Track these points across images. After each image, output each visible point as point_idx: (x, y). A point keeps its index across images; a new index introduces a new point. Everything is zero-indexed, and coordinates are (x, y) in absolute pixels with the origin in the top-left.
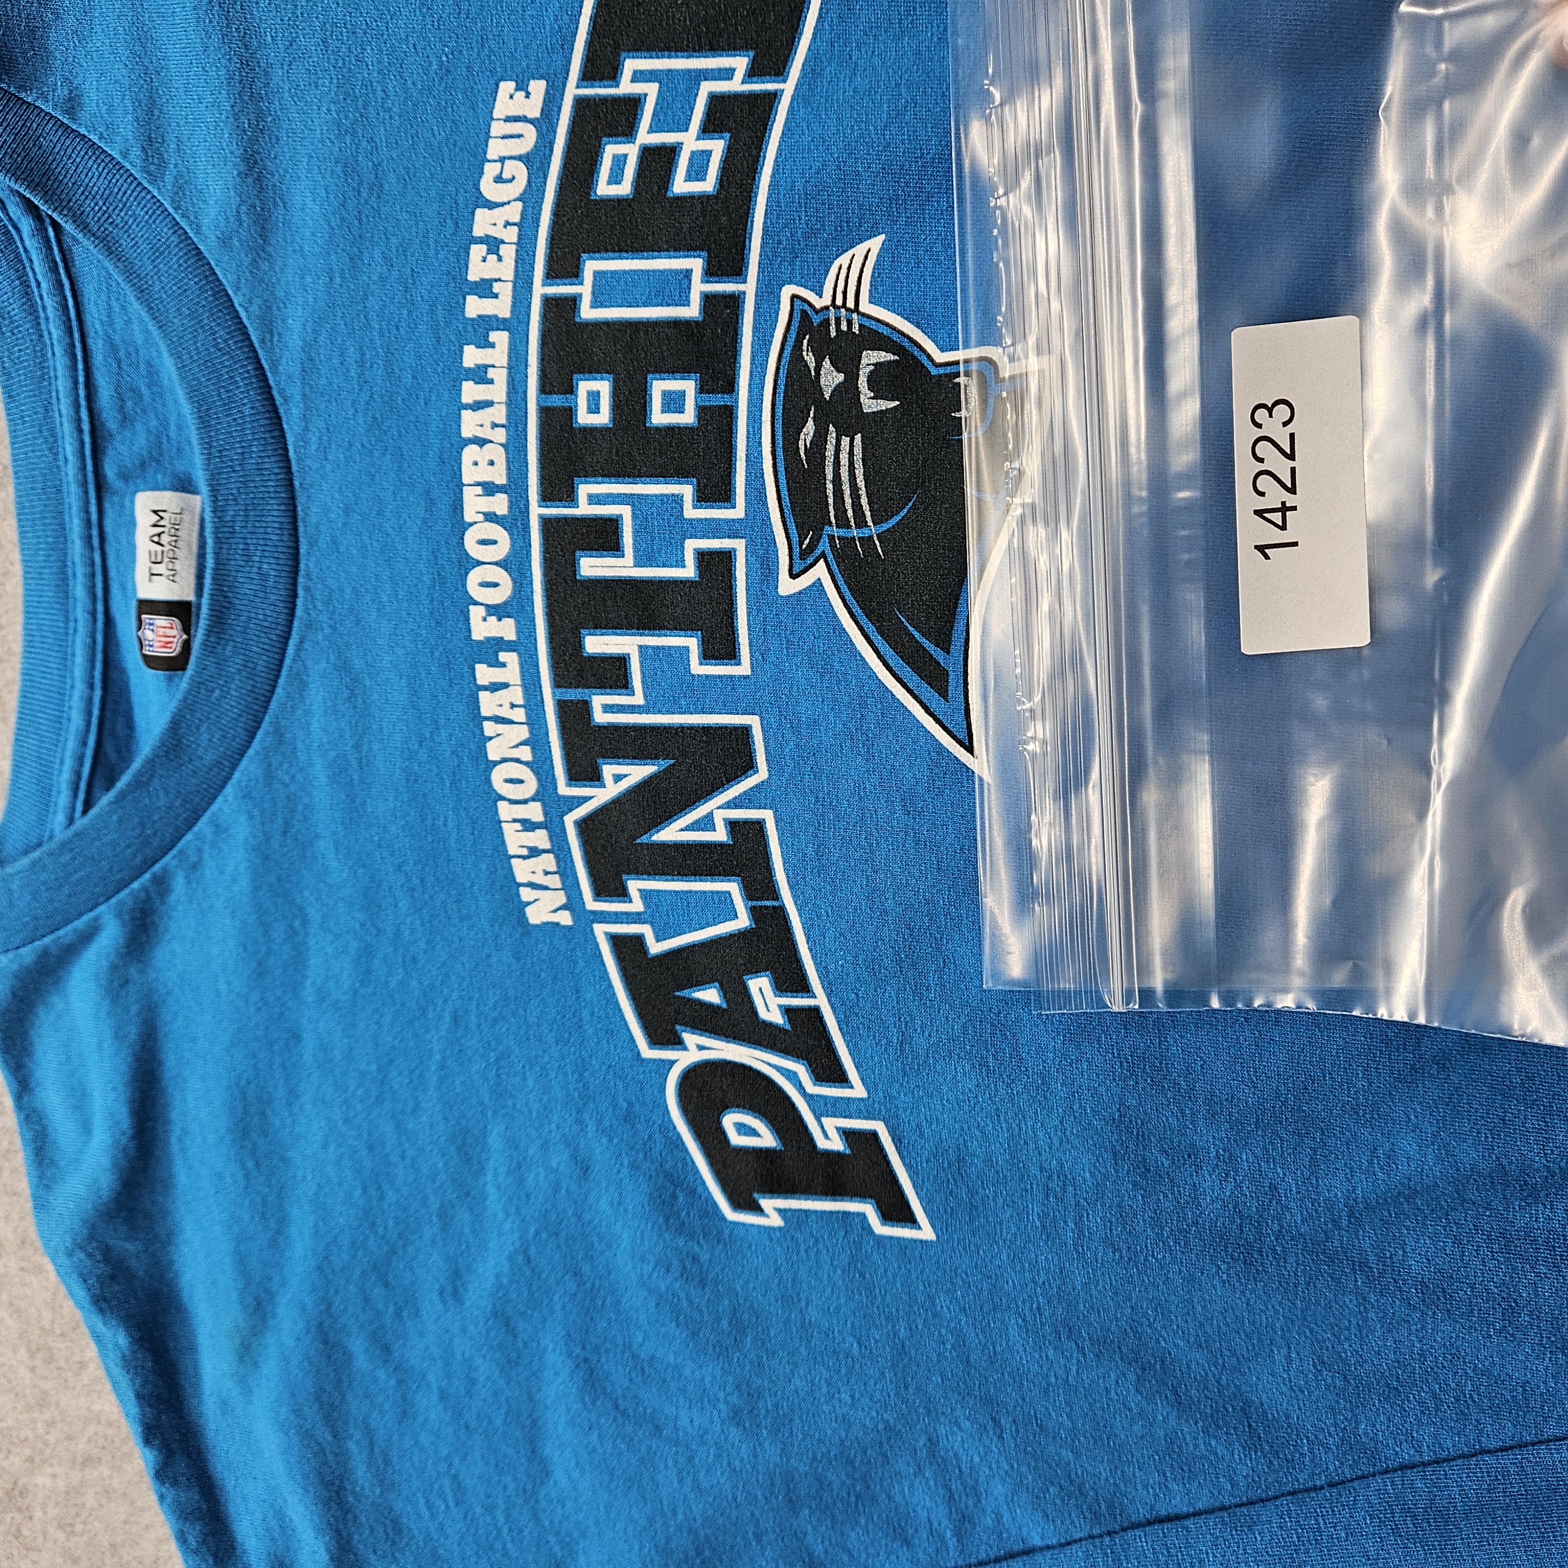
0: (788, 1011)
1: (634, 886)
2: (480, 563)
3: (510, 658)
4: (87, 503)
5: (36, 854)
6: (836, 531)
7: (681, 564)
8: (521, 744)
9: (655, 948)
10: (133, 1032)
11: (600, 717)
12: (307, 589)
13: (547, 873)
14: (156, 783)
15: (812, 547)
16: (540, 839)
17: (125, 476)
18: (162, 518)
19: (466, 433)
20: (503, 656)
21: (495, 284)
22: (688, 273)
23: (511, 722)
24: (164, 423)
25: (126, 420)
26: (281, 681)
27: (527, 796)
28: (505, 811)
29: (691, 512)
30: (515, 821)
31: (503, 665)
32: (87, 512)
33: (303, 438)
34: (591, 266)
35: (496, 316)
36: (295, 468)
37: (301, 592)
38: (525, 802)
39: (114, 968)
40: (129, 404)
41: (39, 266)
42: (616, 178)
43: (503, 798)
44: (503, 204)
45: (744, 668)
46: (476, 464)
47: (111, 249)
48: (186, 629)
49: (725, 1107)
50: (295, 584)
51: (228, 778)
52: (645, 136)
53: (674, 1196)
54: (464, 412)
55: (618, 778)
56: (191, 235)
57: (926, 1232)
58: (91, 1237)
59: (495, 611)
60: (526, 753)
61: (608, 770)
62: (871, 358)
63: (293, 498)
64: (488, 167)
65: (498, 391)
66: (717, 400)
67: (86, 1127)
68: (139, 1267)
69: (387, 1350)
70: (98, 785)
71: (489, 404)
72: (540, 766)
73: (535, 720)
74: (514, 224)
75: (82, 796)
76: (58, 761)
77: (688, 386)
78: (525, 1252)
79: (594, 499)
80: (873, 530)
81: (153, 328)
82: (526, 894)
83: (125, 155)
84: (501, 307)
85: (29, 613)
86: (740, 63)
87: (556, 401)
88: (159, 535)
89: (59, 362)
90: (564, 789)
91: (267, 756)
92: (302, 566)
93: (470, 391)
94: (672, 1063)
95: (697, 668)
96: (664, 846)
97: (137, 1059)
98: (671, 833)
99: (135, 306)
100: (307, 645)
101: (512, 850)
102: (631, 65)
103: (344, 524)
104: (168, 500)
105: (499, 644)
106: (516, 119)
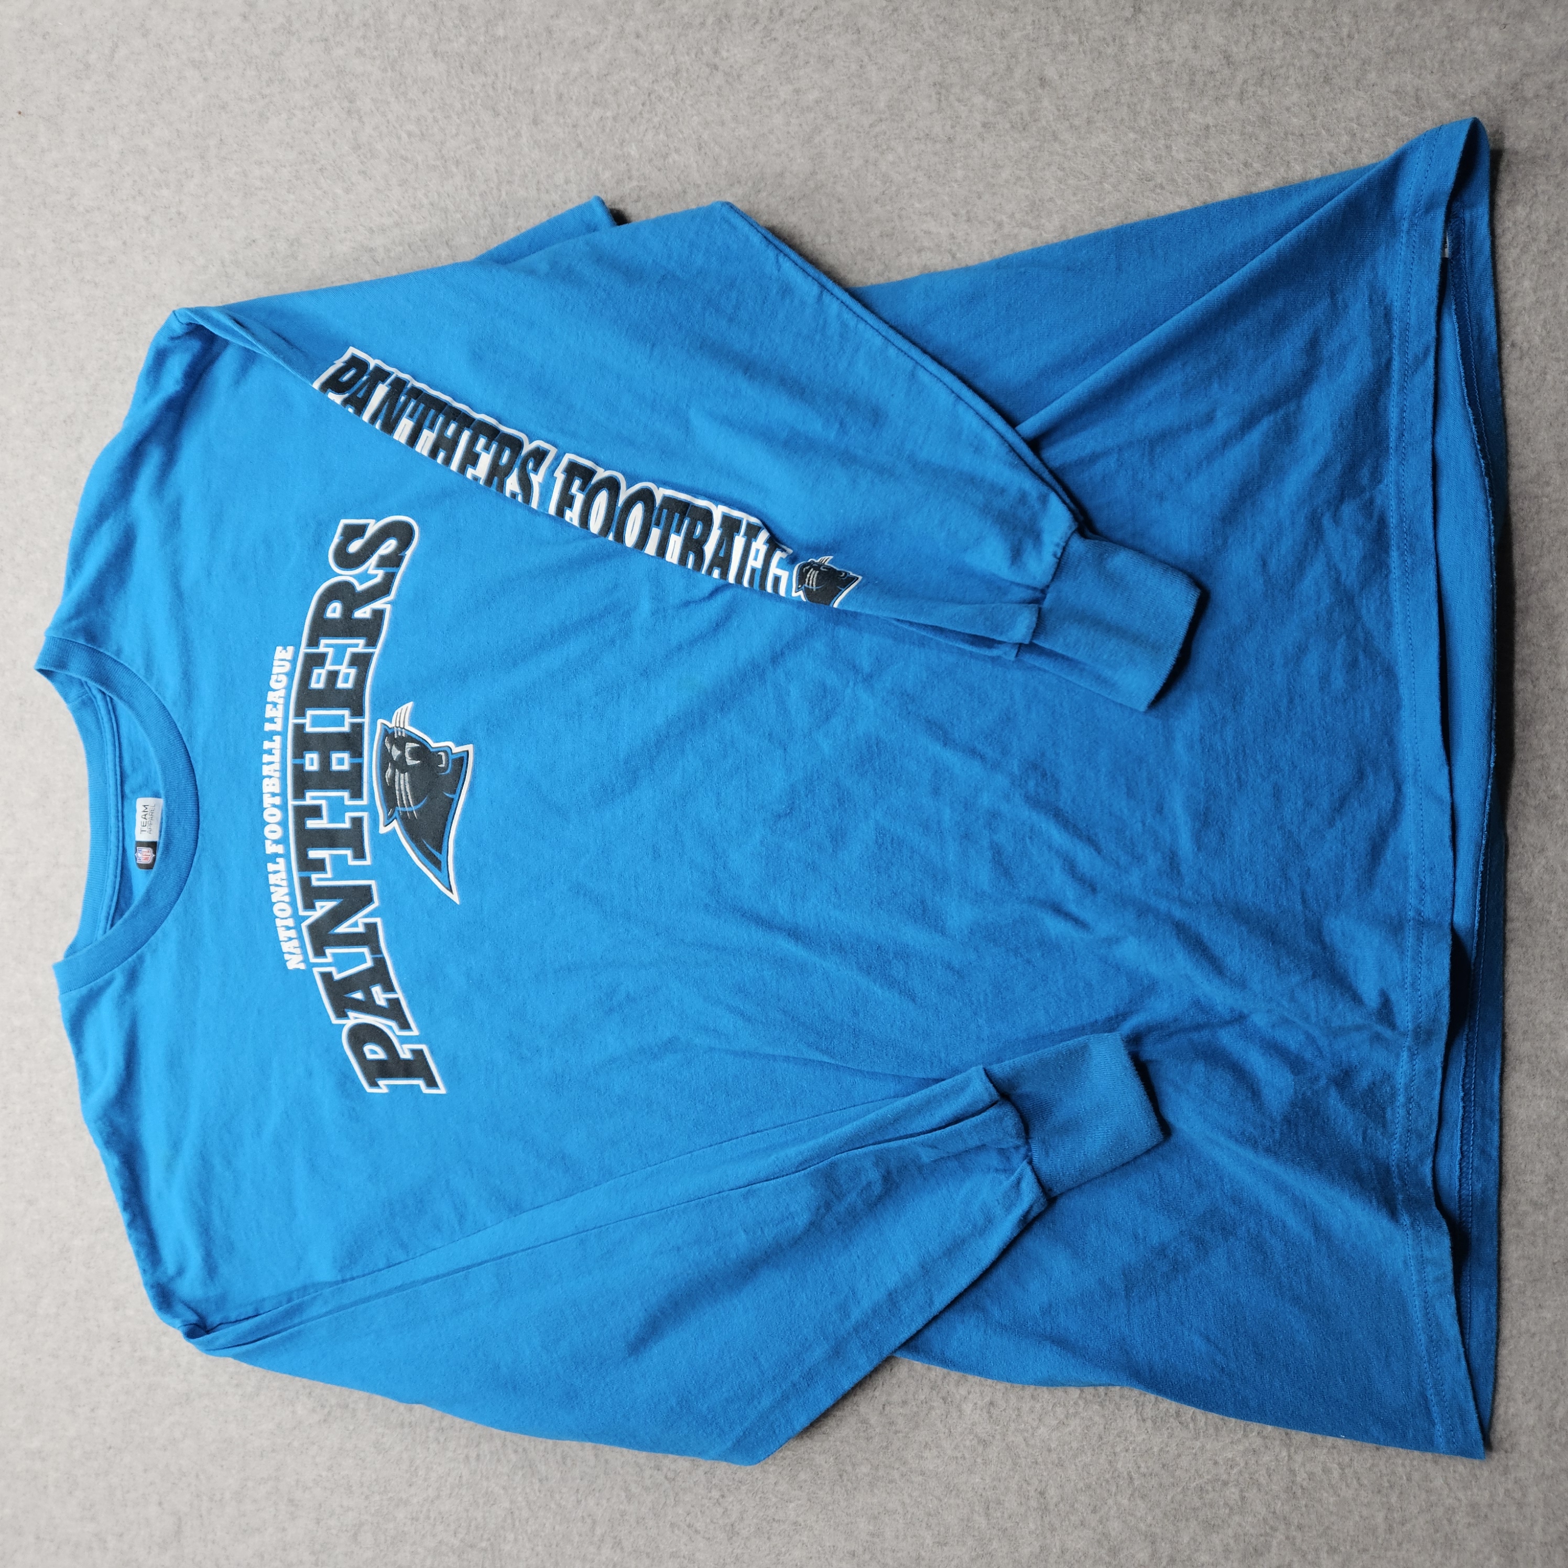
0: (389, 1000)
1: (329, 951)
2: (269, 823)
3: (281, 860)
4: (117, 803)
5: (89, 947)
6: (400, 809)
7: (344, 822)
8: (285, 895)
9: (337, 976)
10: (126, 1024)
11: (315, 883)
12: (203, 835)
13: (295, 948)
14: (139, 915)
15: (391, 816)
16: (292, 933)
17: (133, 792)
18: (147, 808)
19: (264, 773)
20: (278, 860)
21: (275, 719)
22: (343, 716)
23: (281, 886)
24: (150, 772)
25: (134, 770)
26: (191, 873)
27: (287, 916)
28: (278, 922)
29: (348, 802)
30: (283, 926)
31: (278, 863)
32: (117, 806)
33: (202, 776)
34: (310, 713)
35: (276, 730)
36: (199, 788)
37: (200, 837)
38: (287, 918)
39: (120, 996)
40: (136, 763)
41: (103, 712)
42: (318, 682)
43: (278, 917)
44: (278, 690)
45: (368, 862)
46: (268, 785)
47: (131, 706)
48: (155, 853)
49: (364, 1042)
50: (198, 833)
51: (169, 913)
52: (329, 666)
53: (345, 1083)
54: (264, 766)
55: (322, 907)
56: (162, 701)
57: (442, 1090)
58: (105, 1115)
59: (277, 842)
60: (287, 899)
61: (318, 904)
62: (409, 746)
63: (198, 800)
64: (273, 676)
65: (276, 758)
66: (357, 760)
67: (105, 1067)
68: (125, 1131)
69: (229, 1162)
70: (117, 917)
72: (293, 904)
73: (291, 885)
74: (282, 698)
75: (110, 922)
76: (101, 909)
77: (346, 756)
78: (286, 1112)
79: (314, 798)
80: (413, 808)
81: (145, 735)
82: (287, 957)
83: (138, 671)
84: (278, 727)
85: (93, 848)
86: (361, 642)
87: (298, 761)
88: (146, 815)
89: (109, 748)
90: (302, 912)
91: (185, 903)
92: (201, 826)
93: (266, 758)
94: (344, 1025)
95: (352, 862)
96: (339, 935)
97: (128, 1035)
98: (342, 929)
99: (140, 728)
100: (202, 860)
101: (281, 938)
102: (323, 642)
103: (218, 809)
104: (150, 801)
105: (277, 855)
106: (282, 660)
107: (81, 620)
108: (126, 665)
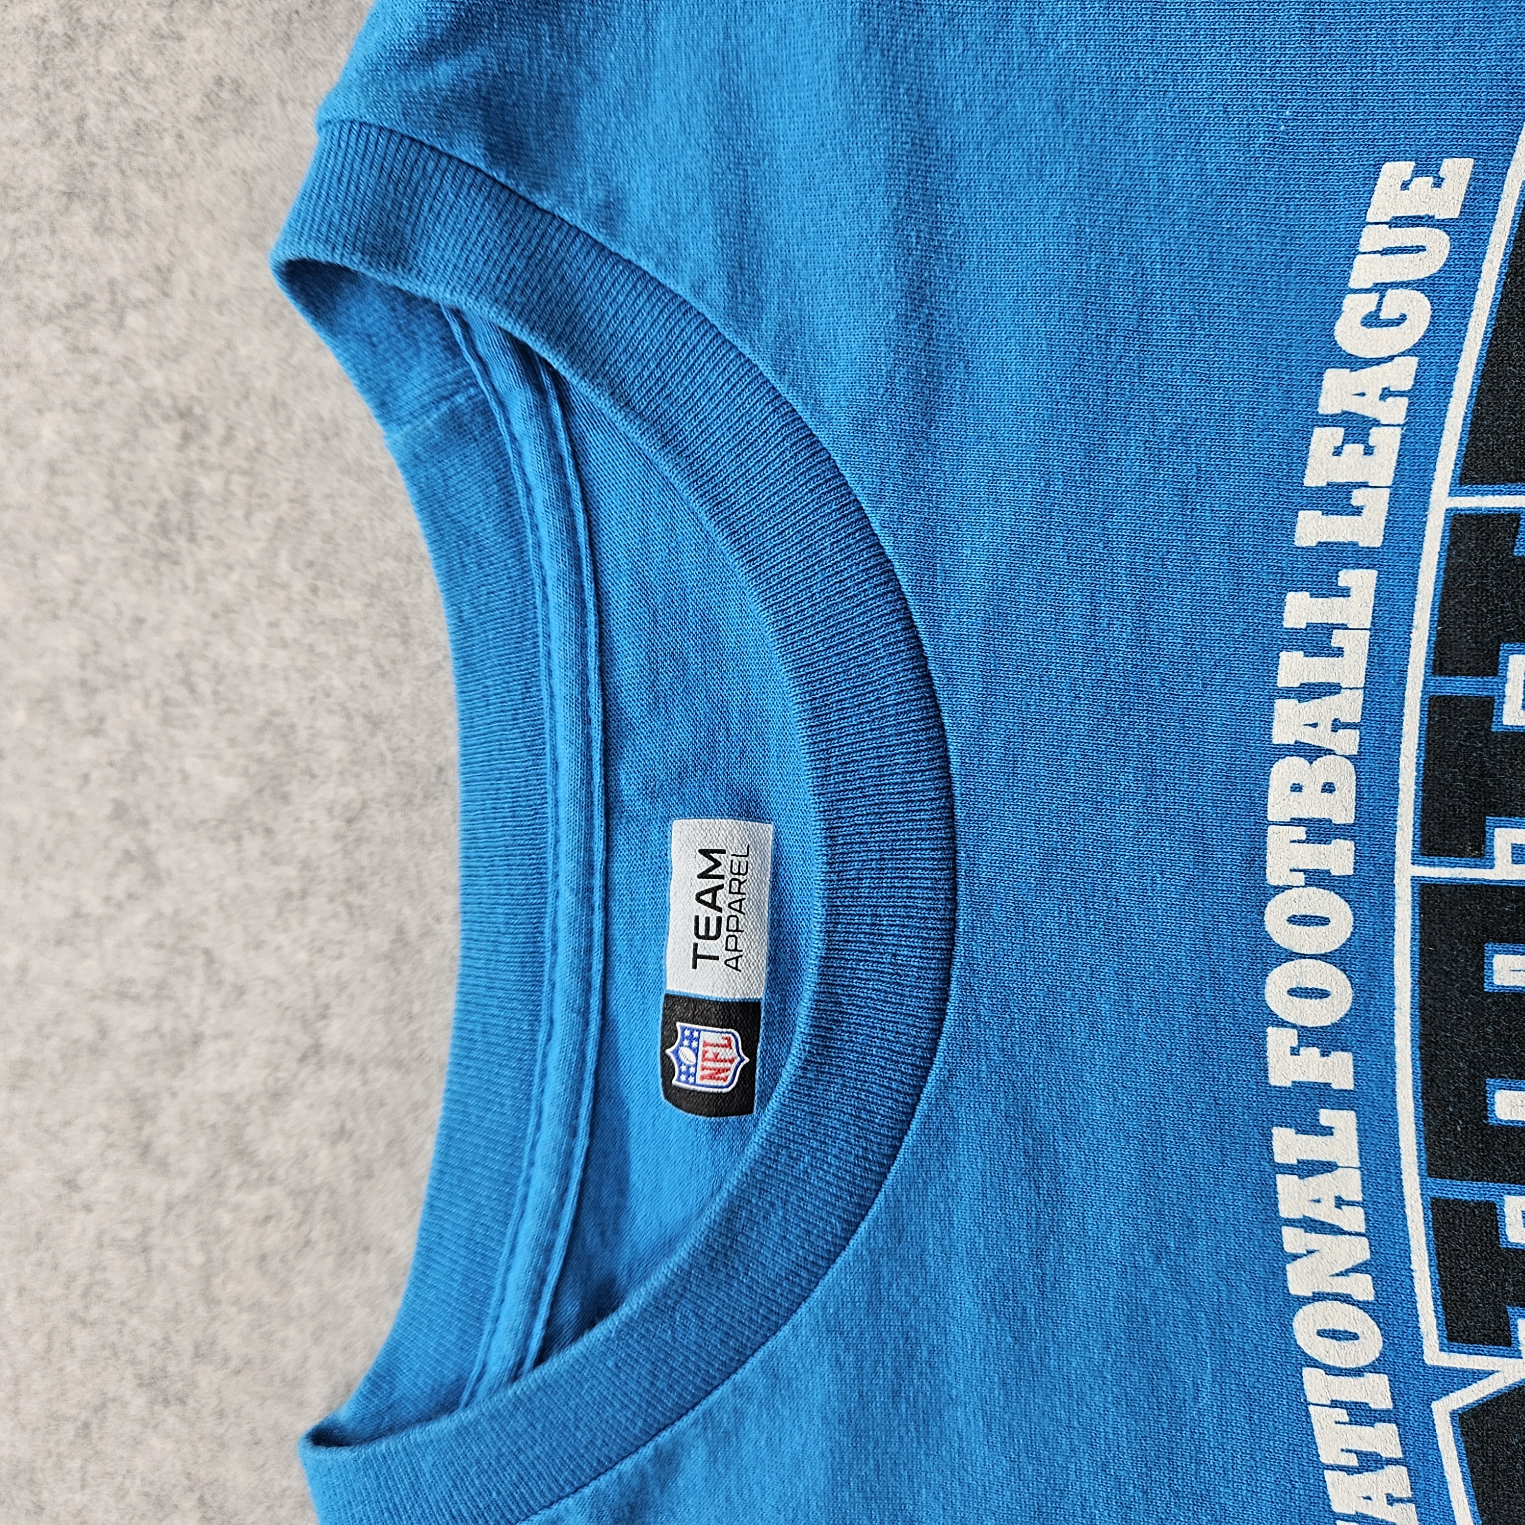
2: (1291, 956)
3: (1341, 1120)
4: (590, 835)
8: (1354, 1270)
11: (1518, 1235)
12: (966, 987)
13: (1391, 1500)
14: (686, 1307)
16: (1383, 1440)
17: (652, 793)
18: (717, 864)
19: (1281, 735)
20: (1326, 1117)
21: (1355, 493)
23: (1338, 1231)
24: (721, 708)
26: (909, 1140)
27: (1362, 1363)
28: (1317, 1386)
30: (1335, 1404)
31: (1328, 1131)
32: (589, 850)
33: (977, 740)
35: (1355, 544)
36: (958, 790)
38: (1358, 1372)
40: (665, 678)
43: (1314, 1364)
44: (1379, 362)
46: (1297, 788)
48: (749, 1048)
54: (1279, 704)
56: (806, 417)
59: (1318, 1037)
60: (1362, 1287)
64: (1349, 301)
65: (1349, 669)
71: (1333, 689)
72: (1391, 1310)
73: (1386, 1229)
74: (1401, 394)
76: (506, 1250)
84: (1365, 529)
87: (1461, 686)
88: (714, 891)
90: (1436, 1354)
91: (875, 1264)
92: (959, 949)
93: (1295, 668)
100: (960, 1081)
101: (1328, 1456)
103: (1041, 882)
104: (727, 832)
105: (1319, 1095)
106: (1415, 221)
107: (472, 60)
108: (647, 265)
